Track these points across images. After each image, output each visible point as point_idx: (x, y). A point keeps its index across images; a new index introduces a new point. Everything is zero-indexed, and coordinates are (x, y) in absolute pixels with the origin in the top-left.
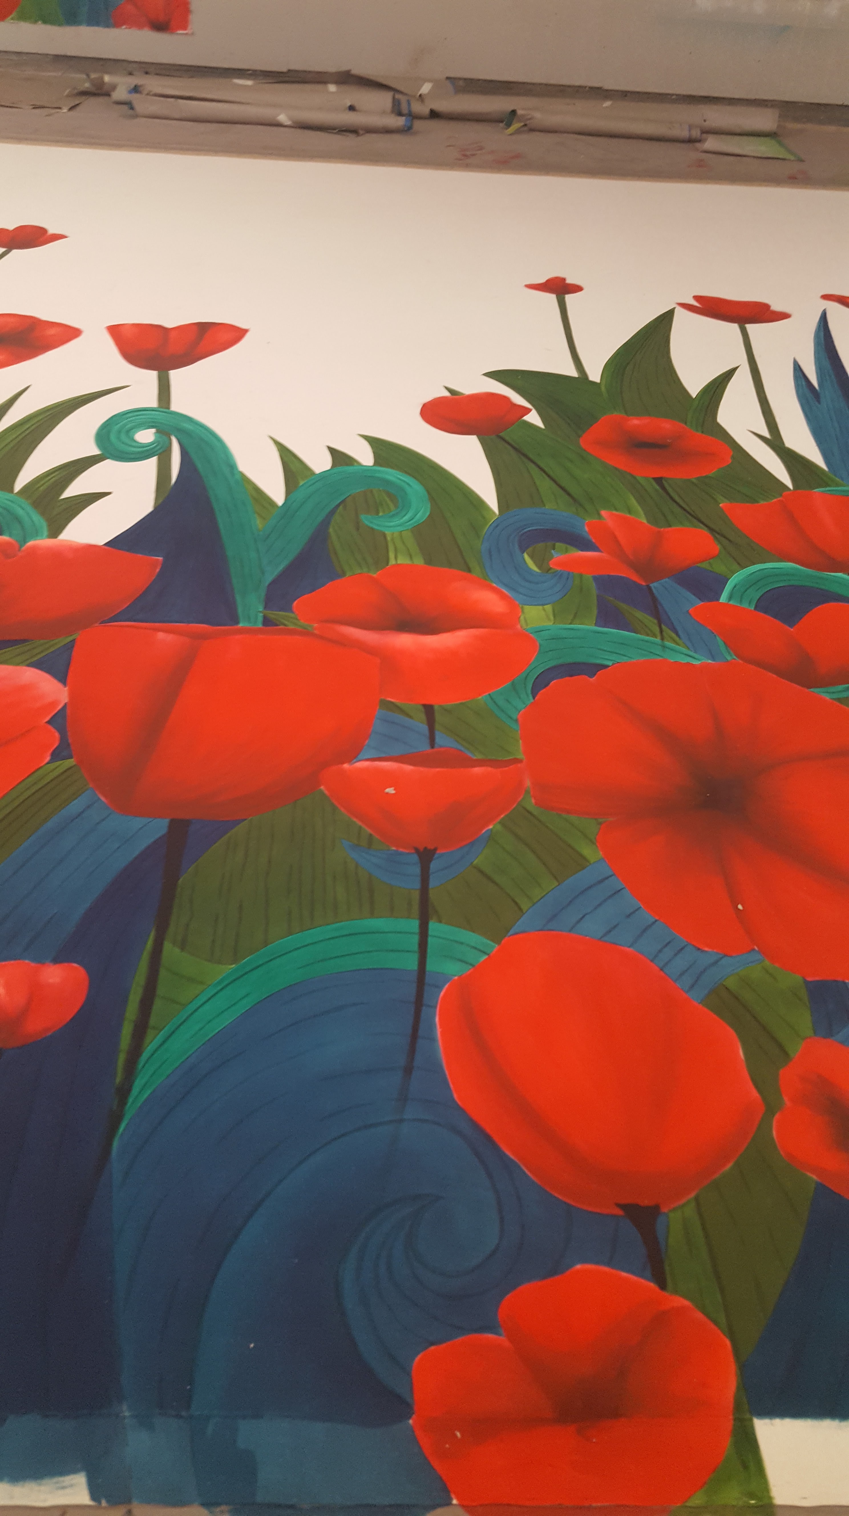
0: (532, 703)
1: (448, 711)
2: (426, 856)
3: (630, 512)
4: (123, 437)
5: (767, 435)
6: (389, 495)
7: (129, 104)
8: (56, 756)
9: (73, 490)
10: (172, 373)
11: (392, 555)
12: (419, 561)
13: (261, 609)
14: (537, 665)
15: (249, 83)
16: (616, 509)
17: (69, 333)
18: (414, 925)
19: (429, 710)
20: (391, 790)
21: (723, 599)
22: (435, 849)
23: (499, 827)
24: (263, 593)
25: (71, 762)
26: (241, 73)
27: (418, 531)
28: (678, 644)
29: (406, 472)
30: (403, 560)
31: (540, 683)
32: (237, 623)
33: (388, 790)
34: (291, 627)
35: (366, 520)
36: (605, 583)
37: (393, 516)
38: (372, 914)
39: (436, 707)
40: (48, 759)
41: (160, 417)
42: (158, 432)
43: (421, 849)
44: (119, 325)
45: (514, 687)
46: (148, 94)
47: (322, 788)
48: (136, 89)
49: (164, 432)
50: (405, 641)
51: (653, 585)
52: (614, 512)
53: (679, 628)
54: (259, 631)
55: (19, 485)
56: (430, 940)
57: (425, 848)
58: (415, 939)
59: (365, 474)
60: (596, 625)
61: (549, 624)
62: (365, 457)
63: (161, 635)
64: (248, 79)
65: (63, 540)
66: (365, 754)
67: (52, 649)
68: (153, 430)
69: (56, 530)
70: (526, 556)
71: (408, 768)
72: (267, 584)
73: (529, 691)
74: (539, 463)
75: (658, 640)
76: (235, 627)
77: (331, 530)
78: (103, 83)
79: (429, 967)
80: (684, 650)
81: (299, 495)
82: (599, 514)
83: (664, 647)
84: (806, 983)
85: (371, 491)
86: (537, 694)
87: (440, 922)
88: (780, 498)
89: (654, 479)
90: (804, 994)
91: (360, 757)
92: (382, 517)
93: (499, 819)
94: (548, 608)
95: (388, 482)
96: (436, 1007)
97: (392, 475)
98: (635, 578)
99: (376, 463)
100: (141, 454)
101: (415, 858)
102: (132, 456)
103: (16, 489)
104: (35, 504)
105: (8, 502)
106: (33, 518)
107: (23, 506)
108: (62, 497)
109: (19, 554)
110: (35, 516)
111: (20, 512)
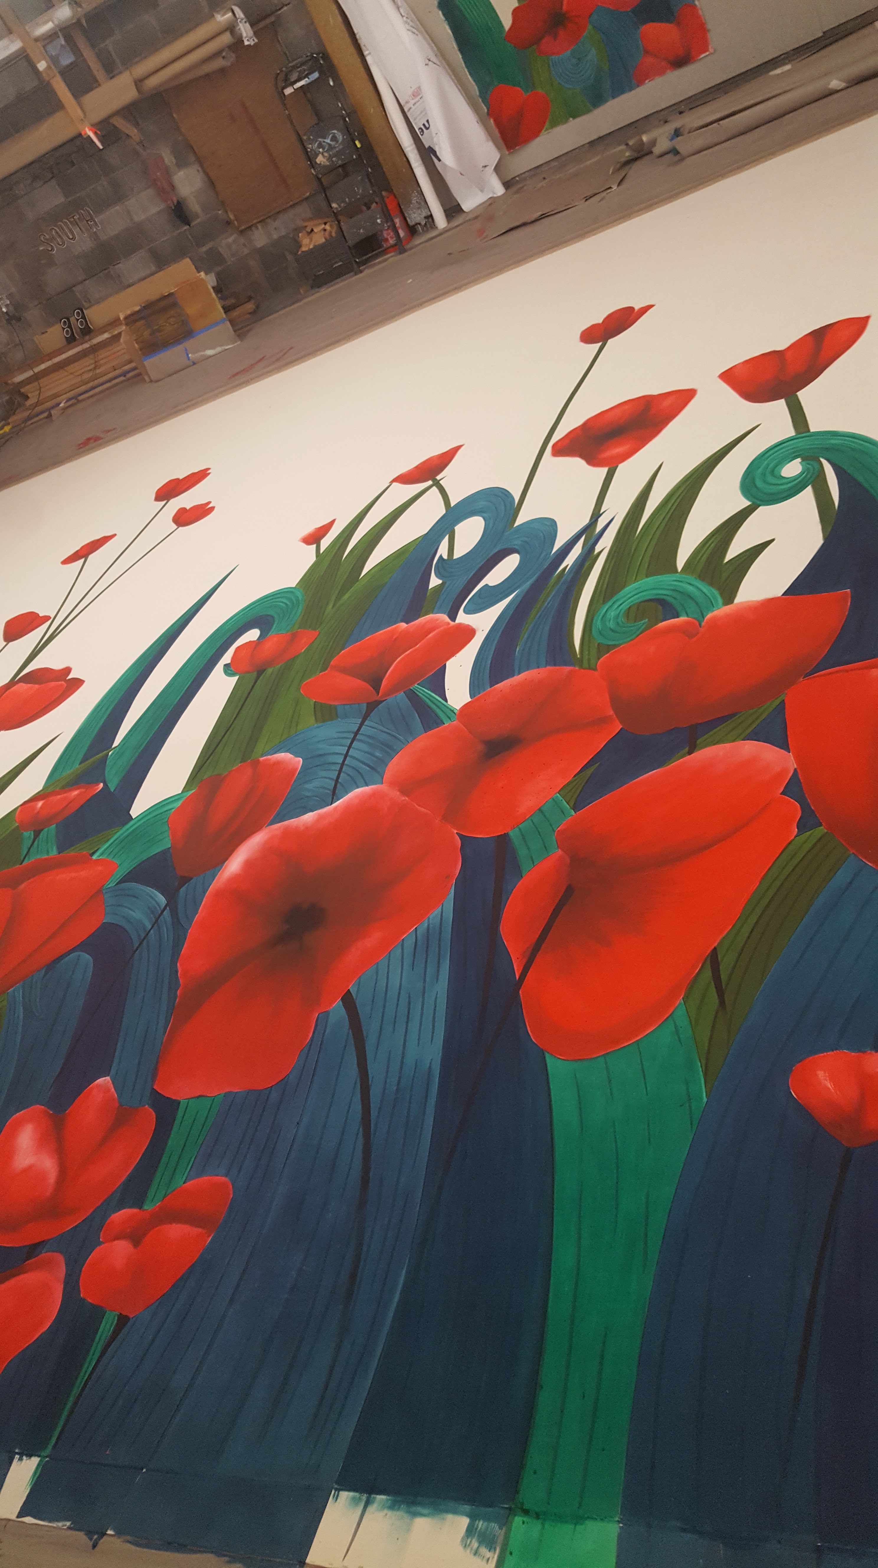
4: (770, 479)
7: (674, 151)
8: (803, 826)
9: (735, 549)
10: (801, 394)
15: (788, 67)
17: (685, 397)
25: (821, 830)
26: (775, 63)
40: (796, 831)
41: (802, 443)
42: (803, 460)
44: (731, 368)
46: (689, 132)
48: (677, 133)
49: (810, 458)
55: (680, 564)
64: (784, 64)
65: (741, 603)
67: (764, 716)
68: (799, 460)
69: (729, 595)
78: (642, 143)
100: (794, 489)
102: (783, 496)
103: (680, 568)
104: (702, 577)
105: (675, 583)
106: (705, 590)
107: (692, 582)
108: (726, 560)
109: (702, 630)
110: (705, 588)
111: (690, 589)
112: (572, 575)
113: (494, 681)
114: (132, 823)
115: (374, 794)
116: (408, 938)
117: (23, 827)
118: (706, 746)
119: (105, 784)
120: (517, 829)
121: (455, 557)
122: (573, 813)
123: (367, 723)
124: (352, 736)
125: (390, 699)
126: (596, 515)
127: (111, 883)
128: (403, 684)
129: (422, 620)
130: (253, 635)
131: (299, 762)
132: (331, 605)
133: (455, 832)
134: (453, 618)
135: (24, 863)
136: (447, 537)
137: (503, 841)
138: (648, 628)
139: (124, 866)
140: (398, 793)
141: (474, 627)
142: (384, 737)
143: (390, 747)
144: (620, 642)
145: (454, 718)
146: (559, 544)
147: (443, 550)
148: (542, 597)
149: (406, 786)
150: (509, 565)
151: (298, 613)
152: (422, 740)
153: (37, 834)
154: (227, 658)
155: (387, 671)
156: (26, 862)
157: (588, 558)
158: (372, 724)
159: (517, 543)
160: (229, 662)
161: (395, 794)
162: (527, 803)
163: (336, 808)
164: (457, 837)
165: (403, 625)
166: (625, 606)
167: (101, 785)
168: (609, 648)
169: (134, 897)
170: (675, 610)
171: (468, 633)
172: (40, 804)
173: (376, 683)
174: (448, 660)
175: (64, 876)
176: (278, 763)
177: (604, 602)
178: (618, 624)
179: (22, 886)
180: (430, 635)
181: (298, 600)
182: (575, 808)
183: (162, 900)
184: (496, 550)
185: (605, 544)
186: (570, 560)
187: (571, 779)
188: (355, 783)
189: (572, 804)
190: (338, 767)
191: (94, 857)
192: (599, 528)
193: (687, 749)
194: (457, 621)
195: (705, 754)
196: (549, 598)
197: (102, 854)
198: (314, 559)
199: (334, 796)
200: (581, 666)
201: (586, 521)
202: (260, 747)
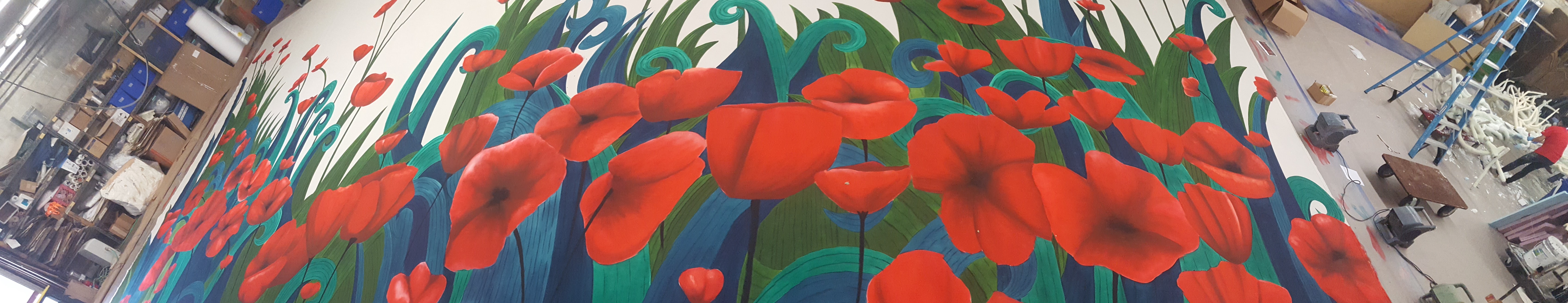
0: (914, 137)
1: (874, 143)
2: (863, 216)
3: (956, 41)
4: (722, 12)
5: (1021, 8)
6: (846, 33)
8: (705, 173)
9: (701, 42)
11: (848, 64)
12: (861, 67)
13: (787, 93)
14: (916, 118)
16: (950, 39)
18: (857, 250)
19: (865, 142)
20: (847, 183)
21: (991, 85)
22: (868, 212)
23: (897, 200)
24: (788, 85)
25: (711, 175)
27: (860, 51)
28: (969, 106)
29: (855, 21)
30: (853, 66)
31: (918, 127)
32: (777, 101)
33: (846, 183)
34: (801, 102)
35: (836, 46)
36: (945, 76)
37: (848, 44)
38: (838, 245)
39: (868, 141)
40: (701, 174)
43: (861, 212)
45: (906, 130)
47: (815, 182)
50: (854, 107)
51: (962, 77)
52: (949, 40)
53: (970, 99)
54: (785, 105)
55: (678, 43)
56: (865, 257)
57: (863, 211)
58: (858, 257)
59: (836, 23)
60: (940, 96)
61: (922, 97)
62: (835, 13)
63: (743, 109)
65: (699, 68)
66: (835, 165)
67: (698, 122)
68: (736, 7)
69: (695, 63)
70: (912, 63)
71: (855, 171)
72: (790, 80)
73: (912, 130)
74: (919, 16)
75: (962, 104)
76: (776, 103)
77: (819, 52)
79: (864, 271)
80: (971, 108)
81: (804, 34)
82: (943, 41)
83: (963, 107)
84: (997, 266)
85: (838, 32)
86: (916, 132)
87: (869, 248)
88: (1022, 39)
89: (968, 24)
90: (996, 271)
91: (832, 167)
92: (843, 44)
93: (897, 196)
94: (923, 89)
95: (847, 27)
96: (866, 291)
97: (848, 23)
98: (955, 73)
99: (841, 17)
100: (730, 20)
101: (858, 217)
102: (725, 22)
103: (677, 45)
104: (686, 52)
105: (675, 52)
106: (686, 58)
107: (681, 53)
108: (696, 47)
109: (681, 76)
110: (686, 57)
111: (680, 56)
112: (630, 39)
113: (589, 86)
114: (422, 149)
115: (529, 138)
116: (541, 206)
117: (378, 152)
118: (674, 131)
119: (409, 130)
120: (592, 159)
121: (577, 18)
122: (617, 155)
123: (528, 101)
124: (521, 108)
125: (540, 90)
126: (645, 10)
127: (416, 177)
128: (546, 83)
129: (558, 49)
130: (472, 52)
131: (497, 119)
132: (512, 38)
133: (565, 158)
134: (573, 50)
135: (381, 169)
136: (574, 6)
137: (585, 164)
138: (659, 71)
139: (421, 170)
140: (541, 138)
141: (583, 56)
142: (535, 110)
143: (538, 115)
144: (647, 76)
145: (569, 102)
146: (626, 21)
147: (571, 14)
148: (616, 46)
149: (544, 135)
150: (602, 27)
151: (497, 41)
152: (553, 113)
153: (384, 155)
154: (461, 64)
155: (539, 75)
156: (382, 168)
157: (638, 31)
158: (530, 103)
159: (607, 16)
160: (462, 66)
161: (539, 138)
162: (598, 148)
163: (513, 143)
164: (566, 161)
165: (548, 51)
166: (651, 59)
167: (407, 131)
168: (642, 78)
169: (428, 184)
170: (672, 65)
171: (579, 59)
172: (384, 141)
173: (533, 83)
174: (568, 72)
175: (397, 175)
176: (487, 119)
177: (643, 55)
178: (647, 67)
179: (382, 179)
180: (561, 58)
181: (496, 35)
182: (618, 153)
183: (440, 185)
184: (597, 18)
185: (647, 25)
186: (630, 30)
187: (617, 138)
188: (522, 131)
189: (617, 150)
190: (514, 123)
191: (408, 165)
192: (646, 16)
193: (666, 132)
194: (575, 52)
195: (673, 135)
196: (618, 48)
197: (411, 164)
198: (505, 12)
199: (512, 137)
200: (628, 85)
201: (640, 12)
202: (478, 111)
